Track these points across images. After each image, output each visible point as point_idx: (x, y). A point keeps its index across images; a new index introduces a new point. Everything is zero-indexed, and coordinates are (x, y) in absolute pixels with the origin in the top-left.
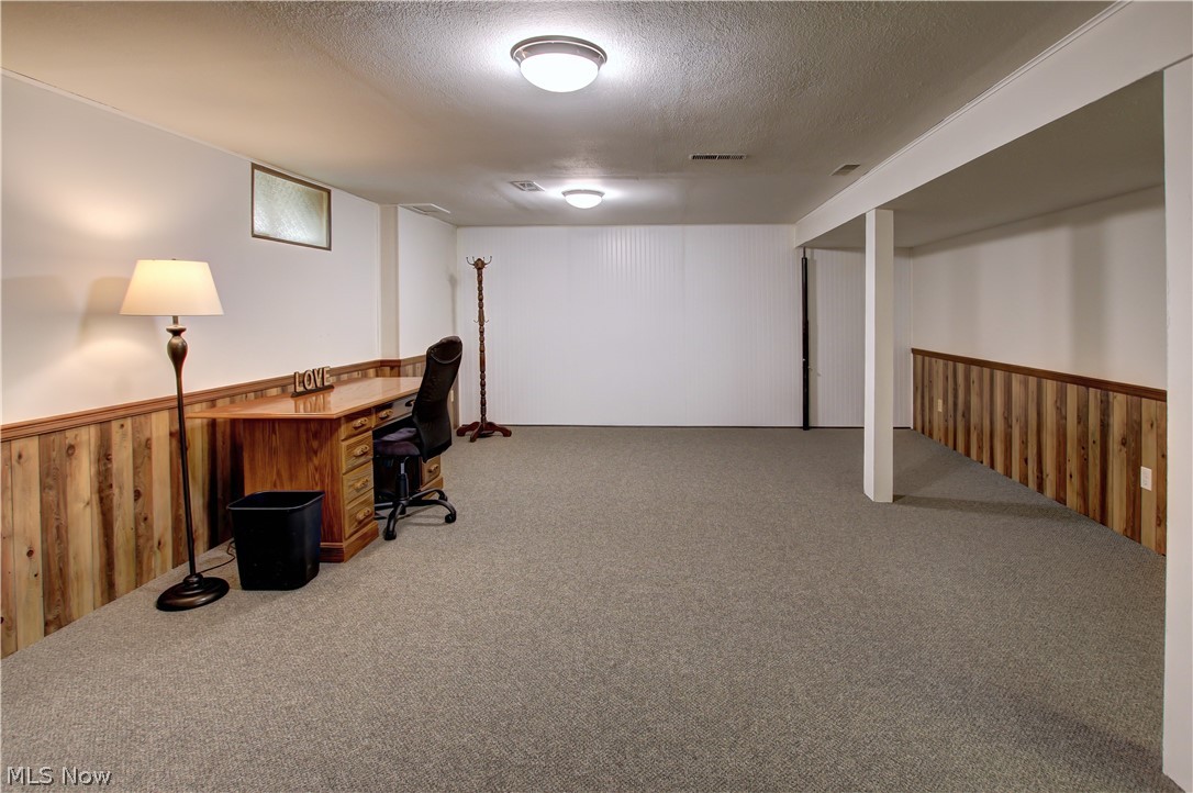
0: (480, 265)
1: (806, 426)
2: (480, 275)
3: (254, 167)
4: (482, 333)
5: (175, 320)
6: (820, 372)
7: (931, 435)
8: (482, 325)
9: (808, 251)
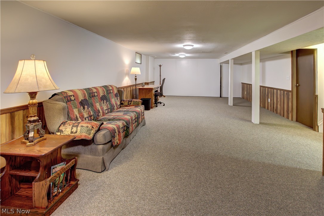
0: (160, 66)
1: (221, 97)
2: (160, 68)
3: (136, 52)
4: (160, 78)
5: (136, 75)
6: (223, 86)
7: (244, 99)
8: (160, 77)
9: (222, 64)
